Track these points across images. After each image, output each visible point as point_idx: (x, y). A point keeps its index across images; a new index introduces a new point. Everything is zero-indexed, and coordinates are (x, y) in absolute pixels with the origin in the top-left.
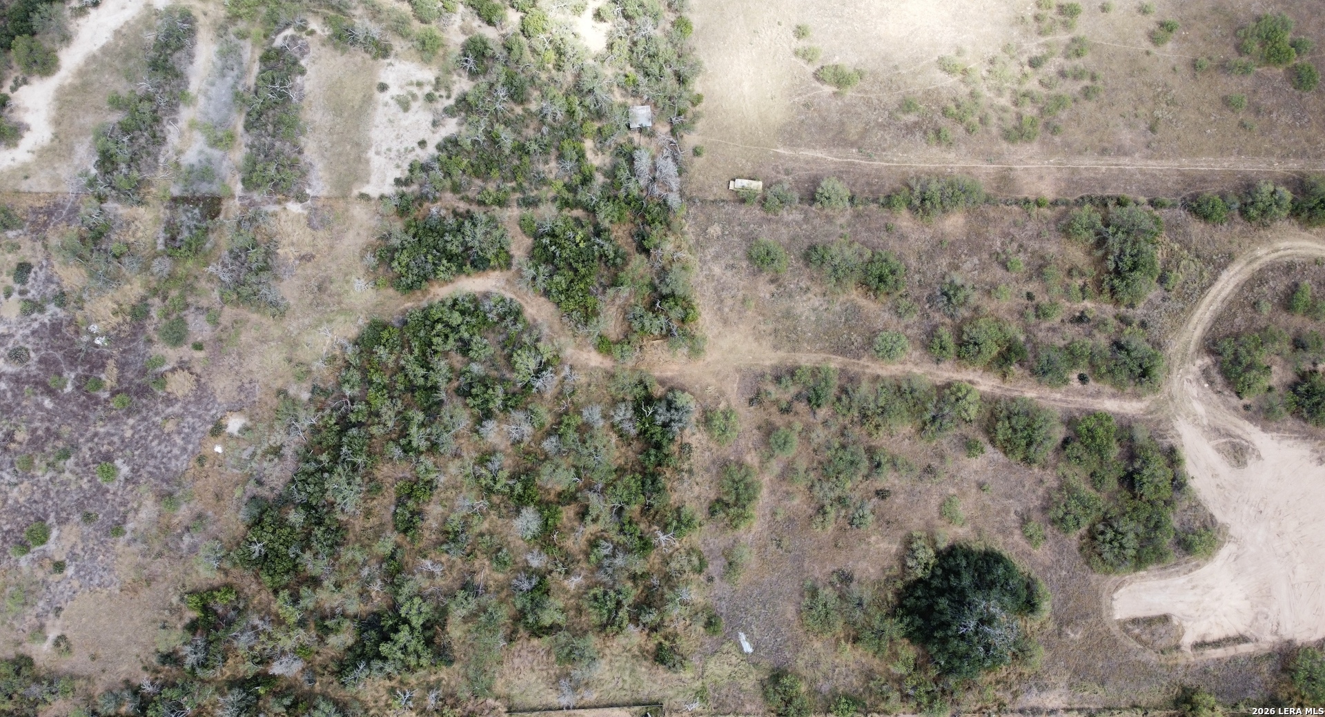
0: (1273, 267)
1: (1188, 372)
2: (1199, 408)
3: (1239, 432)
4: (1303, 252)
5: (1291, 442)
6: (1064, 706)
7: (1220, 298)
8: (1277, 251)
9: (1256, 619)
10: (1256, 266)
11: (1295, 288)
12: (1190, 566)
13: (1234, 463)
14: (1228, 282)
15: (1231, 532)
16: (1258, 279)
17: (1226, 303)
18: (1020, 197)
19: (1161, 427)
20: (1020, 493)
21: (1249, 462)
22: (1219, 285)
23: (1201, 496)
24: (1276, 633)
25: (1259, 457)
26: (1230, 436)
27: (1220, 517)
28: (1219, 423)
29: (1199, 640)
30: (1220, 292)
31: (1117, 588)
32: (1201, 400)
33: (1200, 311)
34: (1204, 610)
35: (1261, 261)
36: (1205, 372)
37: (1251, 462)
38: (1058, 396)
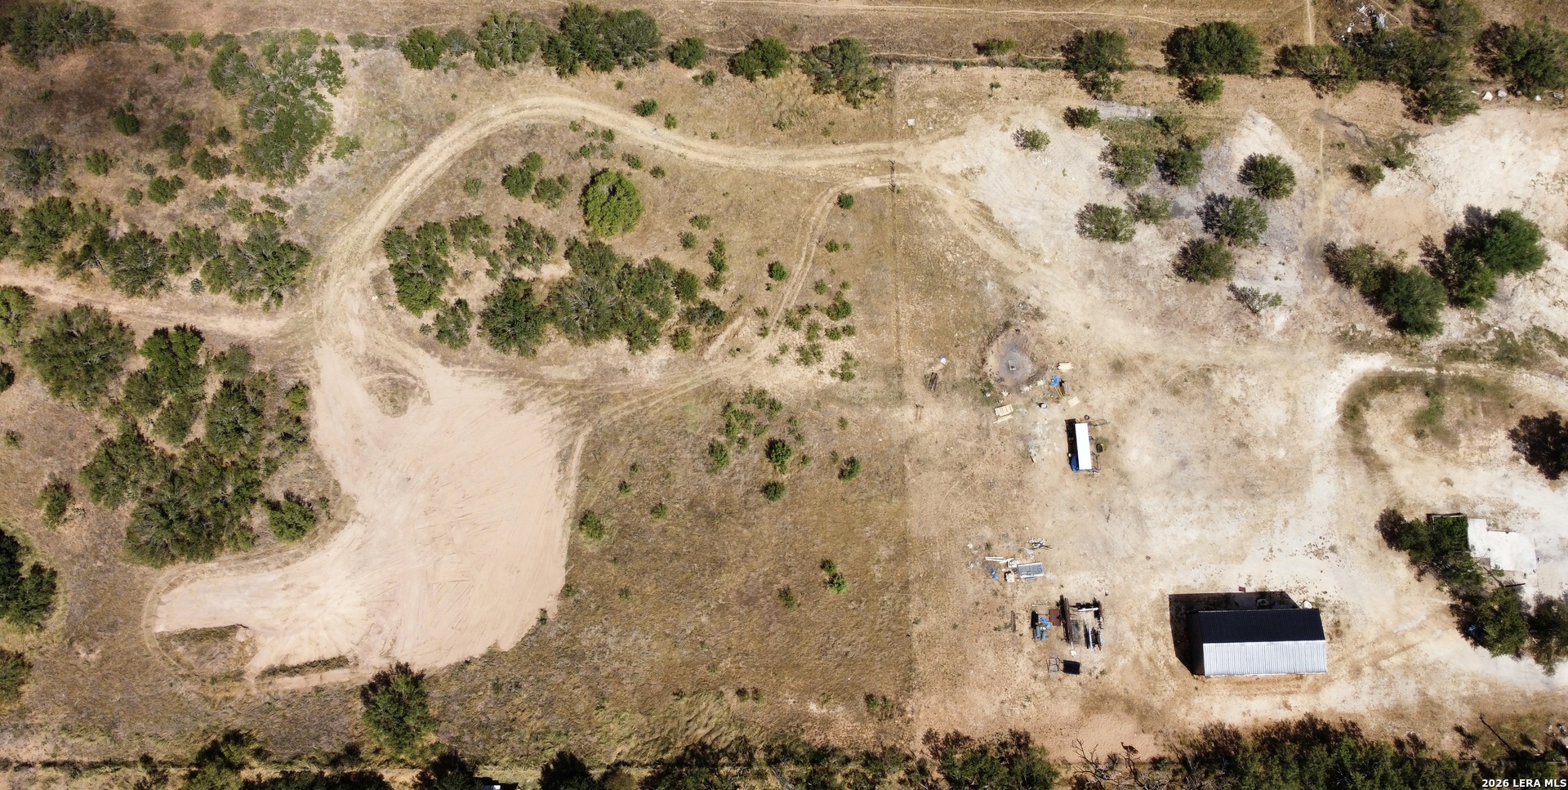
0: (507, 133)
1: (352, 279)
2: (357, 330)
3: (408, 365)
4: (557, 112)
5: (478, 380)
6: (46, 758)
7: (422, 176)
8: (520, 110)
9: (367, 634)
10: (485, 131)
11: (532, 161)
12: (285, 555)
13: (389, 408)
14: (438, 155)
15: (359, 508)
16: (485, 149)
17: (429, 183)
18: (171, 32)
19: (295, 356)
20: (65, 448)
21: (411, 407)
22: (423, 158)
23: (327, 456)
24: (387, 655)
25: (427, 401)
26: (391, 369)
27: (347, 487)
28: (381, 352)
29: (277, 664)
30: (425, 166)
31: (173, 586)
32: (363, 318)
33: (390, 193)
34: (296, 620)
35: (494, 124)
36: (377, 281)
37: (414, 406)
38: (157, 311)
